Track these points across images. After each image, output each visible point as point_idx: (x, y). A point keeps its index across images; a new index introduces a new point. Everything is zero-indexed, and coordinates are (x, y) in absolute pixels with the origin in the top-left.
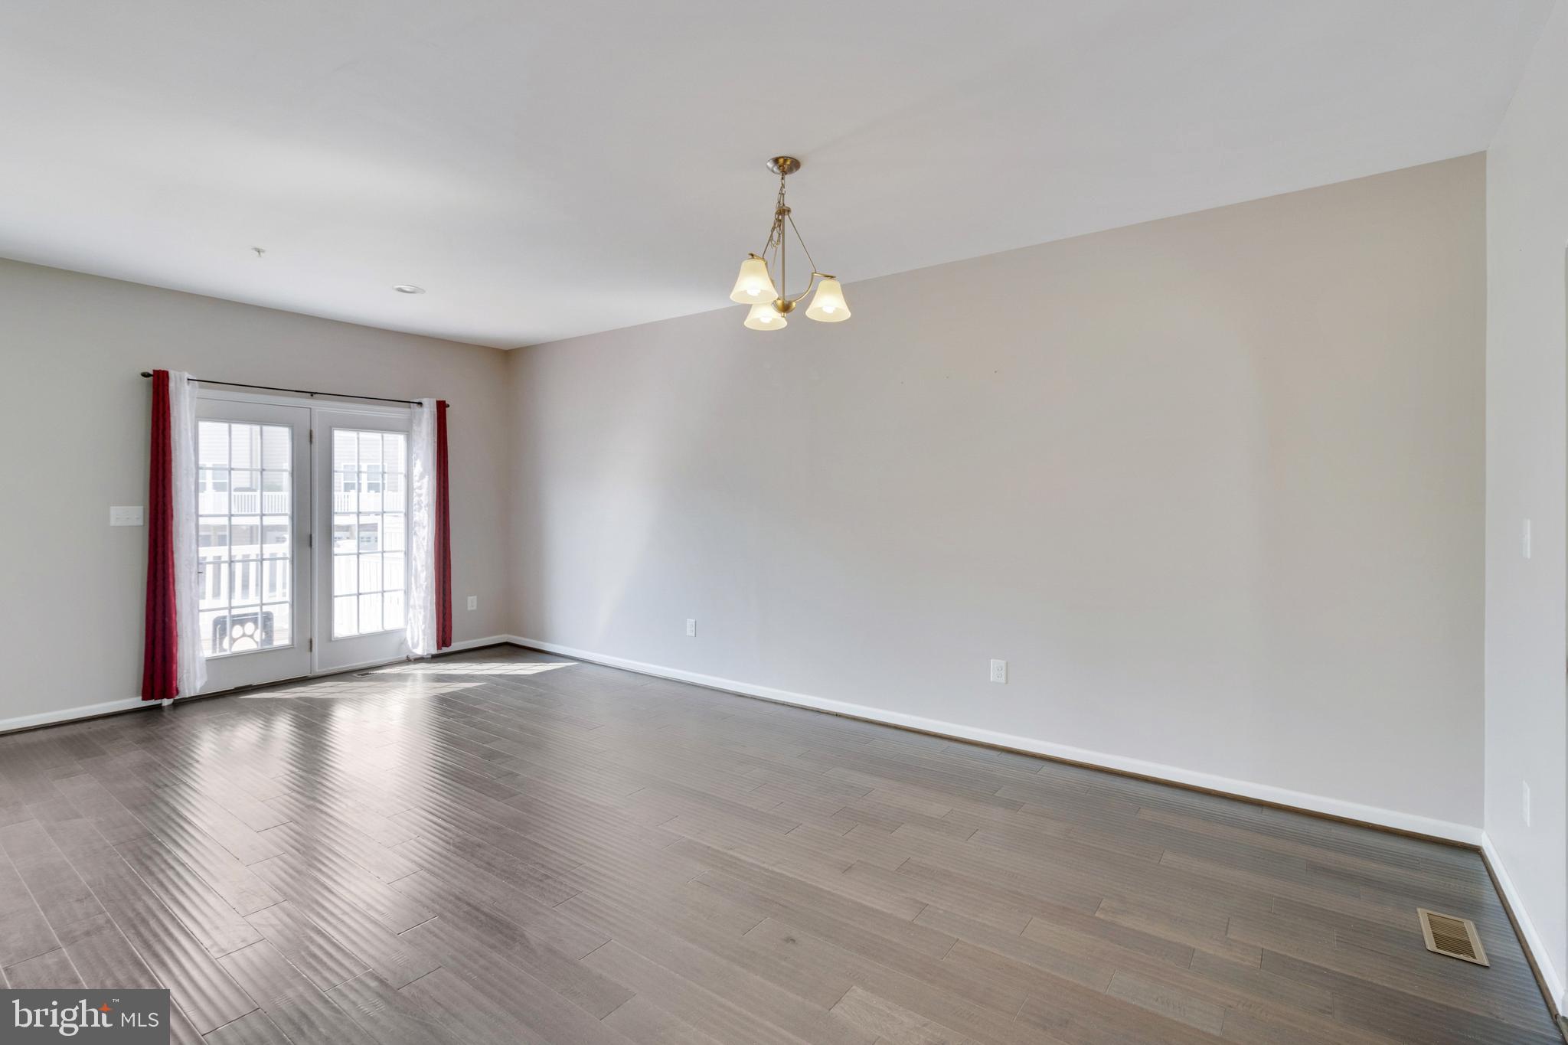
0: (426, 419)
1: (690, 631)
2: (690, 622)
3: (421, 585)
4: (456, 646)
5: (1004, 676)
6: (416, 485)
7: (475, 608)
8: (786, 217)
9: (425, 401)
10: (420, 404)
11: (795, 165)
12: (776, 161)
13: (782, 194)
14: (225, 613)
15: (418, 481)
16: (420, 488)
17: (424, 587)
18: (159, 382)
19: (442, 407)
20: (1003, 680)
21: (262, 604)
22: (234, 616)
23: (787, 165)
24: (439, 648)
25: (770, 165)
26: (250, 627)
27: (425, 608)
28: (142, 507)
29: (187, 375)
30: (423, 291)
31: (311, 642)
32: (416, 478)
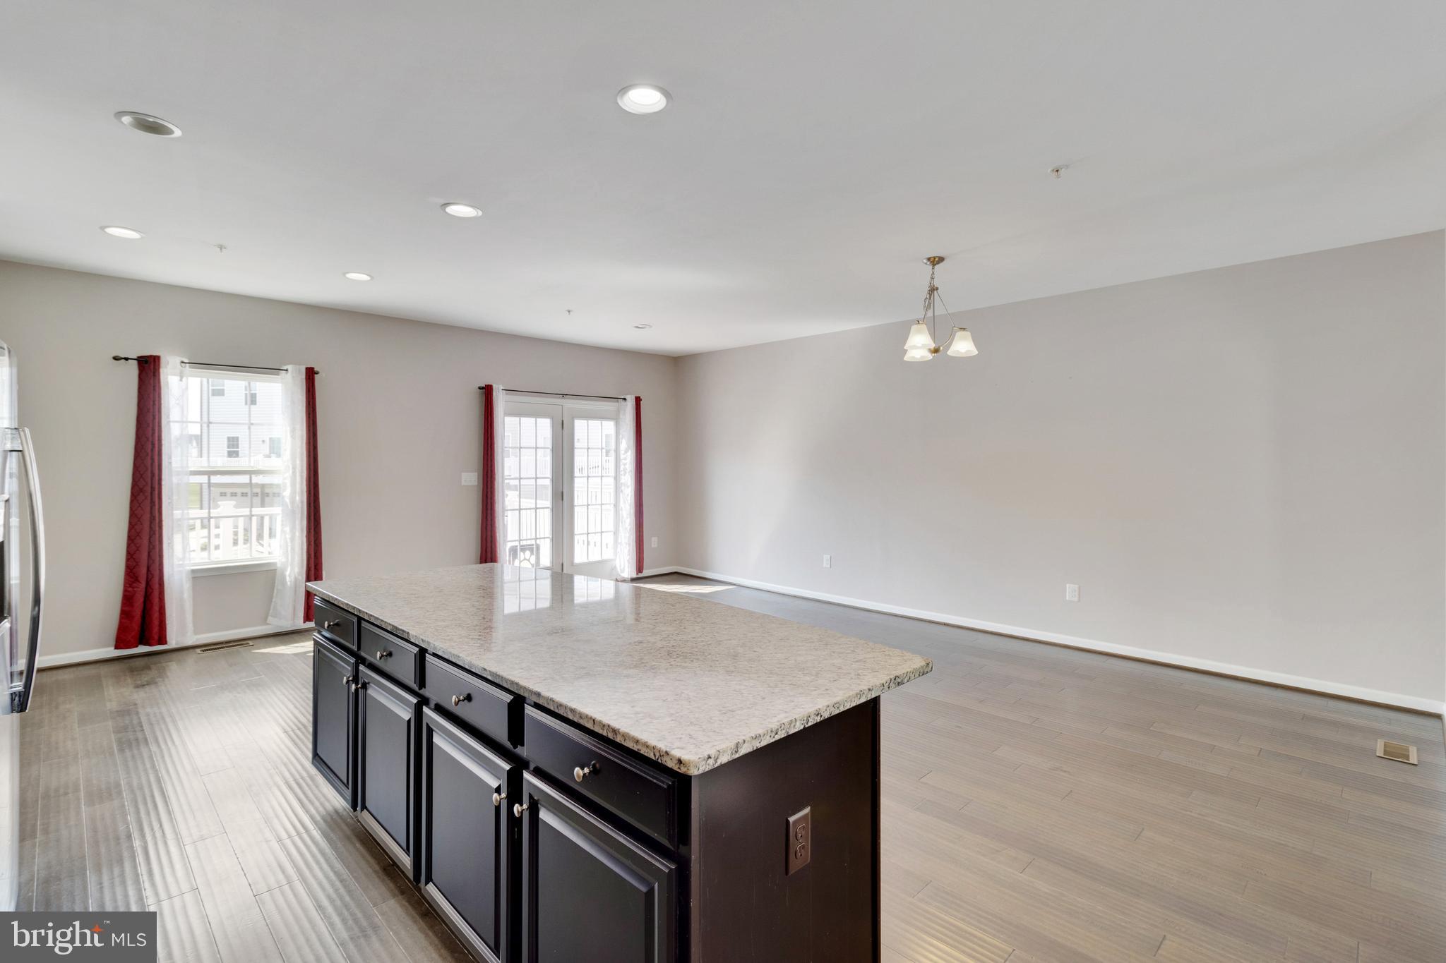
0: (629, 408)
1: (826, 564)
2: (826, 557)
3: (626, 529)
4: (646, 573)
5: (1077, 596)
6: (622, 457)
7: (656, 546)
8: (935, 292)
9: (628, 397)
10: (625, 399)
11: (941, 259)
12: (929, 259)
13: (933, 278)
14: (517, 543)
15: (624, 454)
16: (625, 459)
17: (628, 529)
18: (487, 391)
19: (638, 400)
20: (1076, 599)
21: (536, 539)
22: (522, 546)
23: (935, 261)
24: (637, 574)
25: (925, 261)
26: (528, 553)
27: (629, 544)
28: (476, 474)
29: (502, 388)
30: (651, 327)
31: (563, 565)
32: (622, 452)
